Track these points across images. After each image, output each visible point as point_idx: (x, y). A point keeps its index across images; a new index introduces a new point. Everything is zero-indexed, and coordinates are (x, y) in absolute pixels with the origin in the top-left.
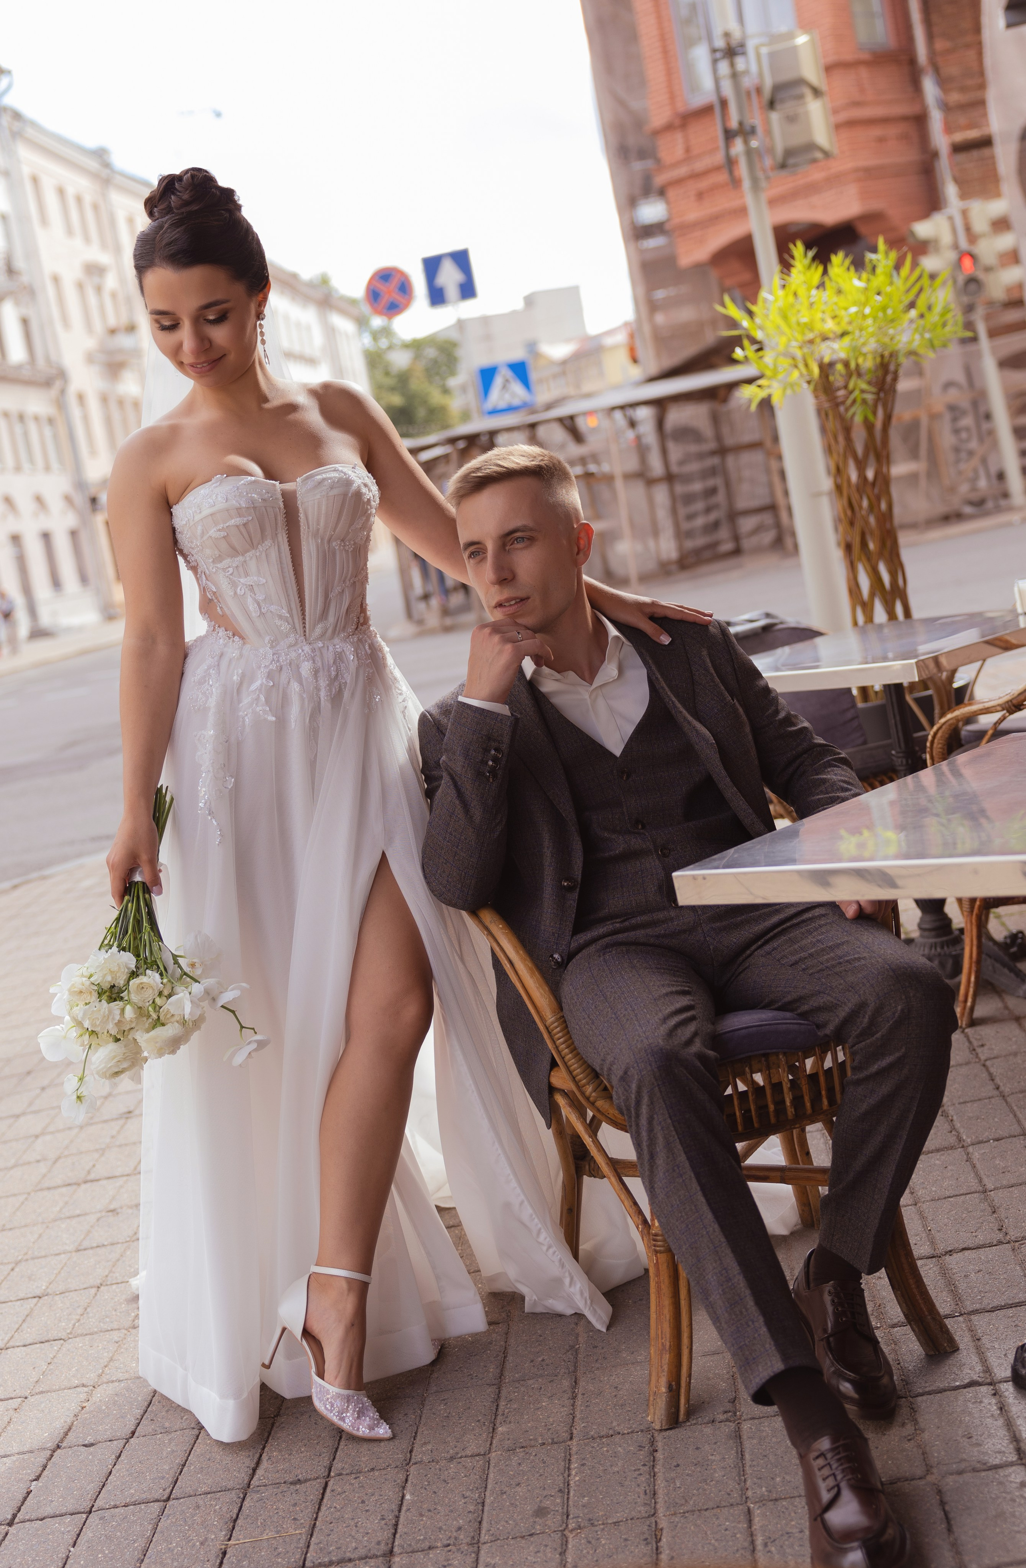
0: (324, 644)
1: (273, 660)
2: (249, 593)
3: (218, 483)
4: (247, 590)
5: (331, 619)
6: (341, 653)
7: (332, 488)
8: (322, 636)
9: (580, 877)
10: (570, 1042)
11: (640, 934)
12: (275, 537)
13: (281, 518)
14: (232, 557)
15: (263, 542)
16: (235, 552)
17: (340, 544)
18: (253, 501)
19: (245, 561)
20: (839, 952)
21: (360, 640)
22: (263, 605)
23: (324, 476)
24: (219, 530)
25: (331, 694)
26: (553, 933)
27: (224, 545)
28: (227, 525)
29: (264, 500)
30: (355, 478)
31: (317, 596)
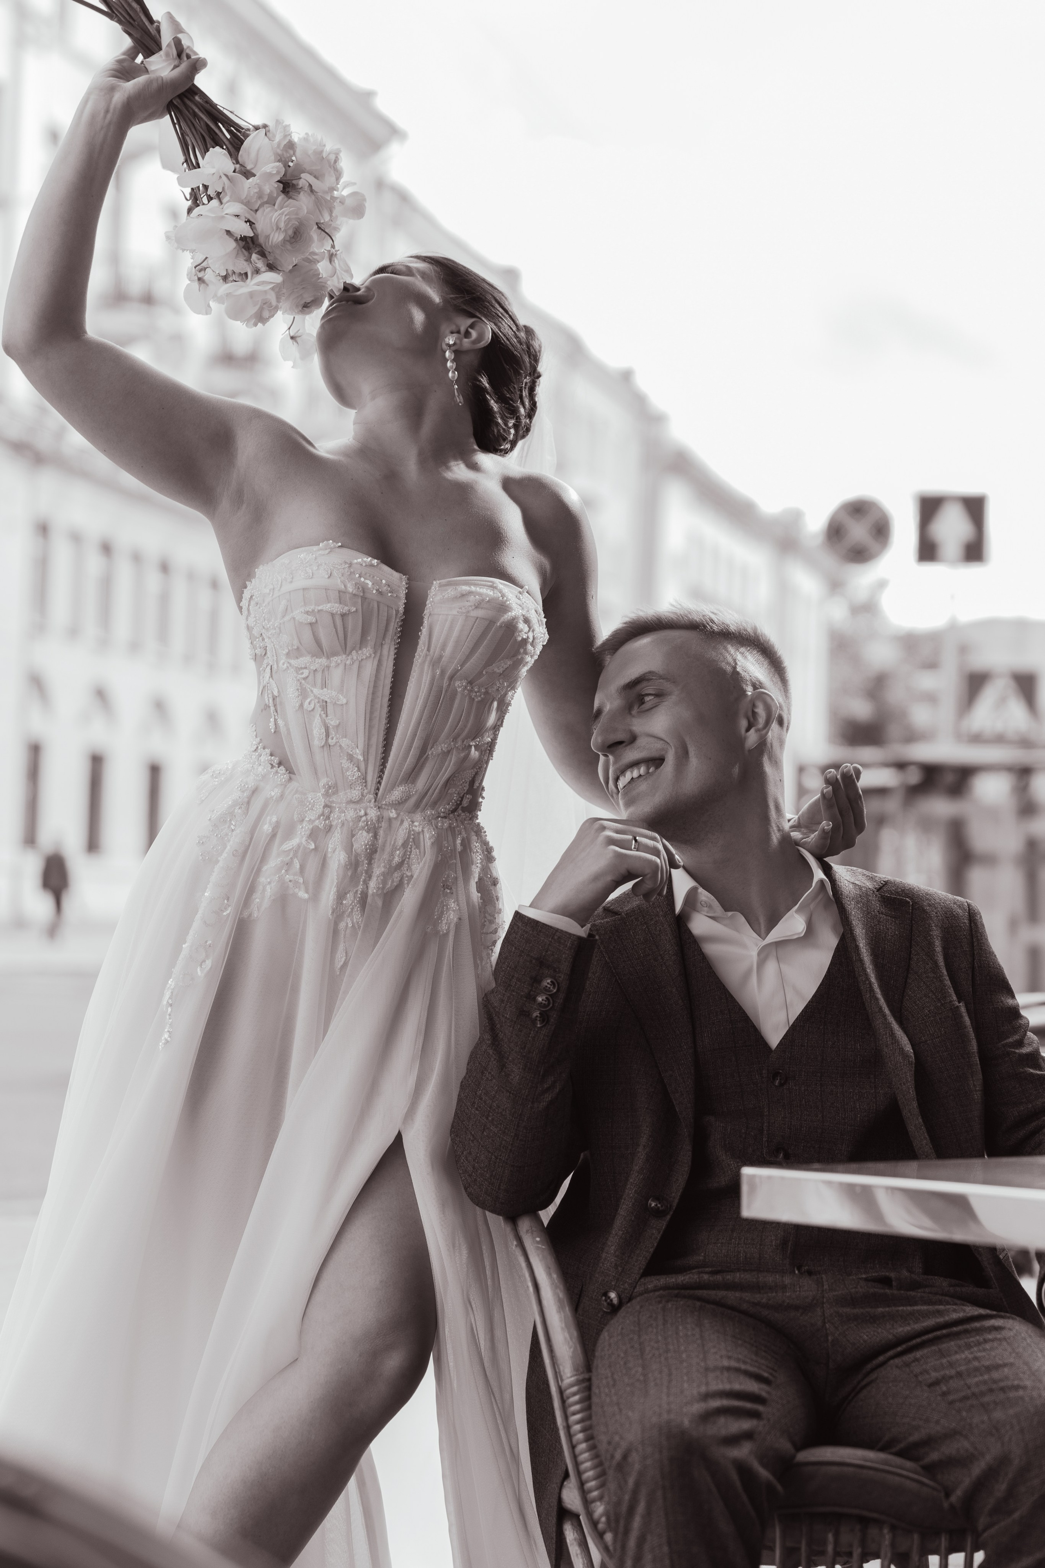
0: (398, 815)
1: (323, 814)
2: (319, 710)
3: (327, 551)
4: (318, 705)
5: (421, 782)
6: (419, 833)
7: (477, 607)
8: (398, 804)
9: (676, 1201)
10: (588, 1423)
11: (732, 1297)
12: (378, 646)
13: (394, 626)
14: (313, 656)
15: (360, 649)
16: (319, 650)
17: (466, 687)
18: (364, 589)
19: (328, 667)
20: (996, 1375)
21: (451, 828)
22: (332, 733)
23: (473, 588)
24: (307, 613)
25: (383, 888)
26: (616, 1264)
27: (307, 635)
28: (320, 608)
29: (380, 593)
30: (514, 606)
31: (411, 747)
